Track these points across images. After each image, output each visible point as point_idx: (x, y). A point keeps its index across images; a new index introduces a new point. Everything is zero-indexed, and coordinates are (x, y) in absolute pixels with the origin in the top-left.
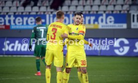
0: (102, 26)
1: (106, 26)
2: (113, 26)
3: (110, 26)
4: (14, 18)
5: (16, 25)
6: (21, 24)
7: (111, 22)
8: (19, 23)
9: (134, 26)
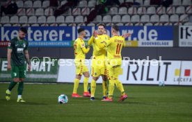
0: (143, 44)
1: (148, 44)
2: (156, 43)
3: (153, 44)
4: (32, 32)
5: (34, 40)
6: (40, 39)
7: (153, 37)
8: (38, 38)
9: (183, 43)
